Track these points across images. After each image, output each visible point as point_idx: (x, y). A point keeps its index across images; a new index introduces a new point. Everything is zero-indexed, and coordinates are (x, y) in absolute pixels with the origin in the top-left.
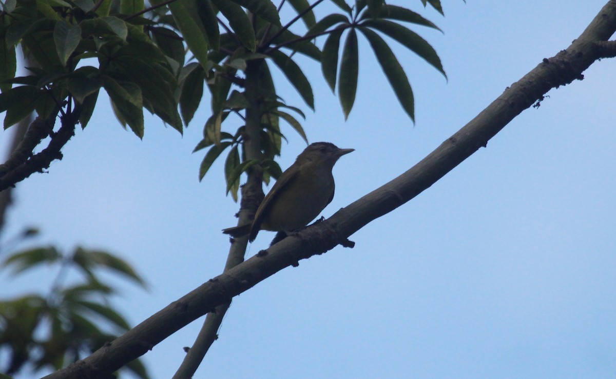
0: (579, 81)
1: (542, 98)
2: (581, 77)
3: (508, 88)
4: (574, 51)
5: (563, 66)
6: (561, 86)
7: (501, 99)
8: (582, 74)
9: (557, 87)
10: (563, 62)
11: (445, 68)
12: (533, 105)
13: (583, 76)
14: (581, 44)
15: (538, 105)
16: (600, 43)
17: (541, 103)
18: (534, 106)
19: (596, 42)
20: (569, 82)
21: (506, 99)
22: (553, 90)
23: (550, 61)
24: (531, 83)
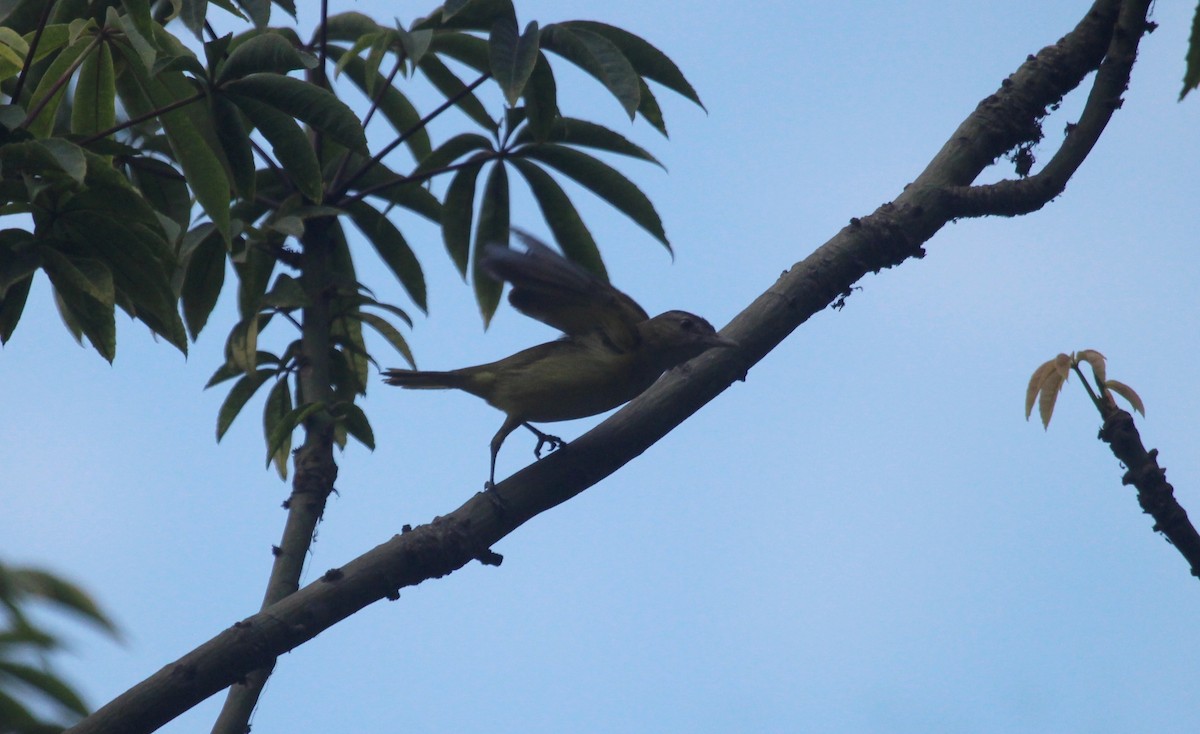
0: (917, 260)
1: (848, 292)
2: (921, 254)
3: (786, 272)
4: (907, 205)
5: (886, 233)
6: (883, 270)
7: (773, 293)
8: (922, 247)
9: (877, 271)
10: (886, 225)
11: (668, 235)
12: (832, 303)
13: (924, 250)
14: (921, 192)
15: (841, 303)
16: (955, 190)
17: (847, 300)
18: (834, 307)
19: (948, 188)
20: (899, 262)
21: (782, 292)
22: (869, 276)
23: (862, 222)
24: (829, 262)
